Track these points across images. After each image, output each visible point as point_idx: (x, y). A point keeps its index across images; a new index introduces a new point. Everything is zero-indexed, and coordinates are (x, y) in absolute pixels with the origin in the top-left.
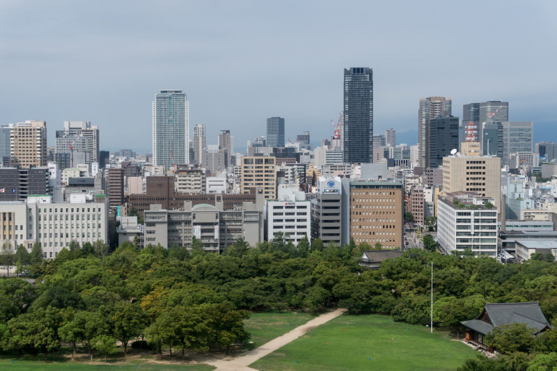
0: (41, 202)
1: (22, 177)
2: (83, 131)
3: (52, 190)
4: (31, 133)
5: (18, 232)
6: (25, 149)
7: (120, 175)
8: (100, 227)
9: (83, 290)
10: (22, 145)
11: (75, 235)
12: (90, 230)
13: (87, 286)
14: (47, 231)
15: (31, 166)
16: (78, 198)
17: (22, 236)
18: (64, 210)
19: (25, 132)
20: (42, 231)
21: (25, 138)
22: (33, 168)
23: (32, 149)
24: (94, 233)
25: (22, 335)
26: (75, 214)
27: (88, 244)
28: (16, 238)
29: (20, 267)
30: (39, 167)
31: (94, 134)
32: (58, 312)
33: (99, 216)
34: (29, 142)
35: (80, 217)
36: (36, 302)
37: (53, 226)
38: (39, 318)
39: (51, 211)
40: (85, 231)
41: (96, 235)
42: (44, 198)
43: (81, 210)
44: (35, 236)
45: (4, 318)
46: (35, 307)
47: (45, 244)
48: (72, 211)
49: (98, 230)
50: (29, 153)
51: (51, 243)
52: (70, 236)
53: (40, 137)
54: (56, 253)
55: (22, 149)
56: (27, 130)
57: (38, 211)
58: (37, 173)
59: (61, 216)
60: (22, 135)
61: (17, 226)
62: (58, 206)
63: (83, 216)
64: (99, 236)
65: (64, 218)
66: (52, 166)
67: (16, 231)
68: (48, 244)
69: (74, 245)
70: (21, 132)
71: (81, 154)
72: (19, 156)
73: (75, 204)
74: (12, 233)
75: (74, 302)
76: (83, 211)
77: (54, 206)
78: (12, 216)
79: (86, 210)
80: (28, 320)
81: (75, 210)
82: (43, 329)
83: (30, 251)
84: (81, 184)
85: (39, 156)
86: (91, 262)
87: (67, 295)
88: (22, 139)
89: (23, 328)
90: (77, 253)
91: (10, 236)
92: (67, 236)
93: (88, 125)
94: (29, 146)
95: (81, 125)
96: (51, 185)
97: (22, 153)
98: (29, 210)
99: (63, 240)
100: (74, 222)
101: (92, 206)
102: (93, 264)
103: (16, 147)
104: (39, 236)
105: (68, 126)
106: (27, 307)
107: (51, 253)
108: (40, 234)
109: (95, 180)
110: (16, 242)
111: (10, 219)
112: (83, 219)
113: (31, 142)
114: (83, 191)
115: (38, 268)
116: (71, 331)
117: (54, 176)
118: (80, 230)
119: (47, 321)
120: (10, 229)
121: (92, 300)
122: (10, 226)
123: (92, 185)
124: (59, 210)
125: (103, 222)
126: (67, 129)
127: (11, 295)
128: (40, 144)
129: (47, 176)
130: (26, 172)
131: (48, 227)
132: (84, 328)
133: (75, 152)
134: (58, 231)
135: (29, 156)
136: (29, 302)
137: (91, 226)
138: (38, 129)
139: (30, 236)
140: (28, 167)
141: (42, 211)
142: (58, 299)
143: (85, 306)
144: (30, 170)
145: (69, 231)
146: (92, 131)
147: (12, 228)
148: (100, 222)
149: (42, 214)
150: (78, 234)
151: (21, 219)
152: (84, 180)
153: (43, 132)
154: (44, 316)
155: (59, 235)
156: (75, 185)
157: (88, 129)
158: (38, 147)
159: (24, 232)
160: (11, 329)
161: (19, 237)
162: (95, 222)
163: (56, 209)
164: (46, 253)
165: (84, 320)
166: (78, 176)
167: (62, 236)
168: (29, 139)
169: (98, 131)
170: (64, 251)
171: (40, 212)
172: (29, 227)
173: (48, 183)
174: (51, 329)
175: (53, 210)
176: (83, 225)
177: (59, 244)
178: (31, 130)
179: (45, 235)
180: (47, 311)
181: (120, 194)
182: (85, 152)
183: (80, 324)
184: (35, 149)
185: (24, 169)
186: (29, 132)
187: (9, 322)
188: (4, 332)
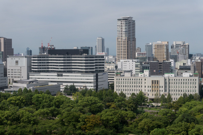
0: (170, 76)
1: (160, 65)
2: (182, 45)
3: (172, 71)
4: (162, 47)
5: (161, 89)
6: (160, 53)
7: (201, 65)
8: (196, 88)
9: (196, 115)
10: (158, 52)
11: (185, 91)
12: (192, 89)
13: (198, 113)
14: (173, 89)
15: (164, 61)
16: (186, 75)
17: (162, 90)
18: (180, 80)
19: (160, 46)
20: (171, 89)
21: (160, 49)
22: (165, 62)
23: (162, 53)
24: (193, 90)
25: (173, 134)
26: (185, 82)
27: (191, 95)
28: (160, 91)
29: (162, 104)
30: (166, 61)
31: (187, 47)
32: (188, 124)
33: (196, 83)
34: (161, 50)
35: (187, 83)
36: (176, 119)
37: (175, 87)
38: (179, 127)
39: (174, 80)
40: (189, 89)
41: (194, 91)
42: (172, 74)
43: (187, 80)
44: (168, 91)
45: (164, 126)
46: (177, 122)
47: (172, 94)
48: (184, 80)
49: (195, 89)
50: (161, 55)
51: (174, 94)
52: (182, 91)
53: (166, 48)
54: (177, 98)
55: (158, 53)
56: (160, 45)
57: (169, 80)
58: (166, 64)
59: (179, 82)
60: (158, 48)
61: (160, 86)
62: (178, 78)
63: (188, 82)
64: (196, 91)
65: (180, 83)
66: (172, 61)
67: (160, 88)
68: (173, 94)
69: (185, 95)
70: (158, 46)
71: (182, 55)
72: (157, 56)
73: (185, 77)
74: (158, 89)
75: (193, 120)
76: (189, 80)
77: (176, 78)
78: (158, 82)
79: (190, 80)
80: (175, 127)
81: (185, 80)
82: (182, 131)
83: (166, 97)
84: (185, 68)
85: (165, 56)
86: (198, 103)
87: (190, 117)
88: (158, 49)
89: (173, 131)
90: (187, 98)
91: (157, 90)
92: (181, 91)
93: (184, 43)
94: (161, 52)
95: (181, 43)
96: (172, 69)
97: (158, 55)
98: (165, 80)
99: (180, 93)
100: (185, 85)
101: (192, 78)
102: (198, 104)
103: (156, 53)
104: (169, 91)
105: (175, 43)
106: (172, 122)
107: (174, 98)
108: (170, 90)
109: (191, 67)
110: (160, 93)
111: (157, 83)
112: (188, 84)
113: (162, 50)
114: (186, 72)
115: (171, 105)
116: (194, 133)
117: (172, 65)
118: (187, 89)
119: (183, 128)
120: (157, 88)
121: (201, 120)
122: (157, 86)
123: (190, 69)
124: (178, 80)
125: (197, 85)
126: (175, 45)
127: (165, 116)
128: (166, 51)
129: (170, 65)
130: (162, 63)
131: (173, 87)
132: (200, 132)
133: (180, 55)
134: (177, 89)
135: (161, 56)
136: (174, 119)
137: (192, 87)
138: (165, 45)
139: (165, 91)
140: (162, 61)
141: (171, 80)
142: (186, 118)
143: (198, 122)
144: (163, 62)
145: (182, 89)
146: (186, 45)
147: (158, 87)
148: (196, 85)
149: (171, 81)
150: (186, 90)
151: (162, 83)
152: (186, 67)
153: (167, 46)
154: (181, 126)
155: (178, 91)
156: (182, 69)
157: (184, 44)
158: (165, 53)
159: (163, 89)
160: (168, 131)
161: (161, 91)
162: (194, 85)
163: (177, 79)
164: (172, 98)
165: (200, 129)
166: (182, 65)
167: (179, 91)
168: (161, 49)
169: (189, 45)
170: (181, 97)
171: (170, 80)
172: (165, 87)
173: (170, 68)
174: (185, 132)
175: (176, 80)
176: (188, 86)
177: (178, 94)
178: (162, 45)
179: (172, 90)
180: (183, 124)
181: (201, 73)
182: (184, 55)
183: (198, 130)
184: (164, 53)
185: (161, 62)
186: (161, 46)
187: (167, 128)
188: (165, 132)
